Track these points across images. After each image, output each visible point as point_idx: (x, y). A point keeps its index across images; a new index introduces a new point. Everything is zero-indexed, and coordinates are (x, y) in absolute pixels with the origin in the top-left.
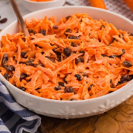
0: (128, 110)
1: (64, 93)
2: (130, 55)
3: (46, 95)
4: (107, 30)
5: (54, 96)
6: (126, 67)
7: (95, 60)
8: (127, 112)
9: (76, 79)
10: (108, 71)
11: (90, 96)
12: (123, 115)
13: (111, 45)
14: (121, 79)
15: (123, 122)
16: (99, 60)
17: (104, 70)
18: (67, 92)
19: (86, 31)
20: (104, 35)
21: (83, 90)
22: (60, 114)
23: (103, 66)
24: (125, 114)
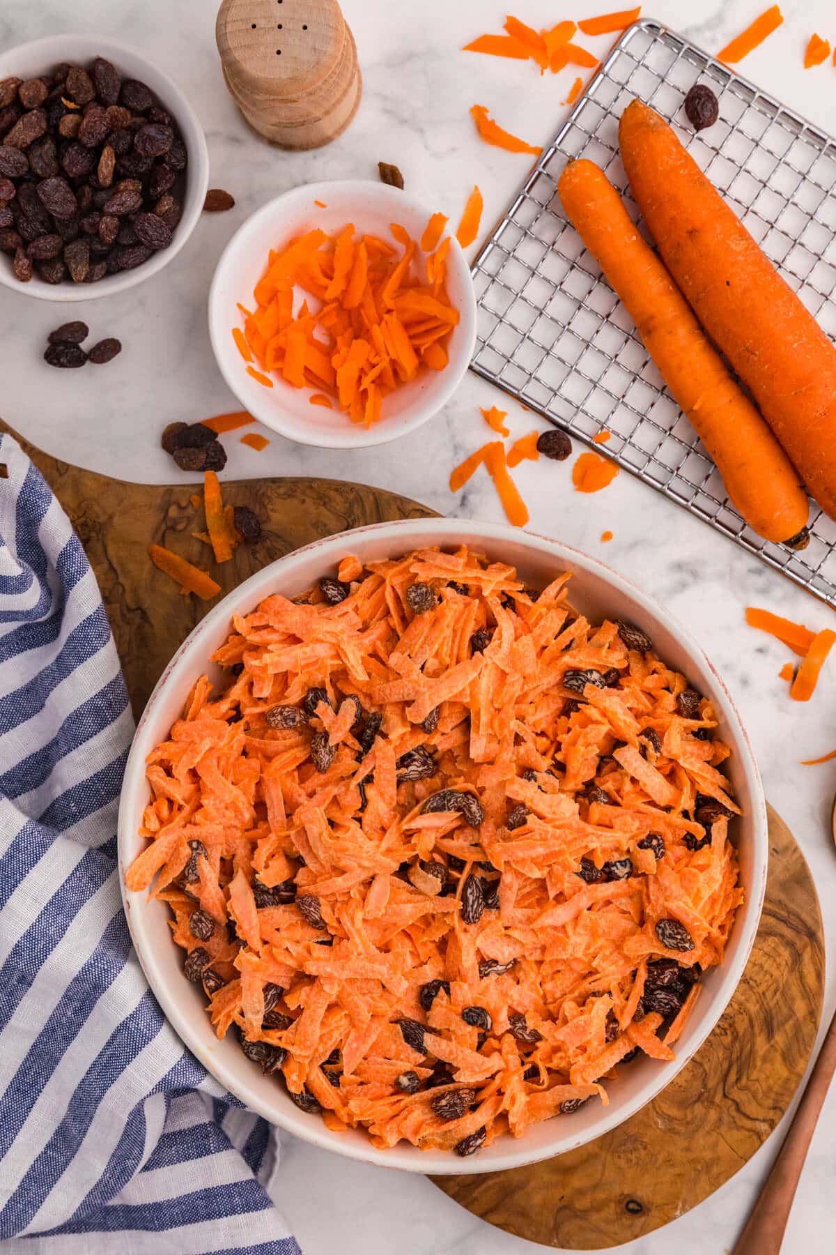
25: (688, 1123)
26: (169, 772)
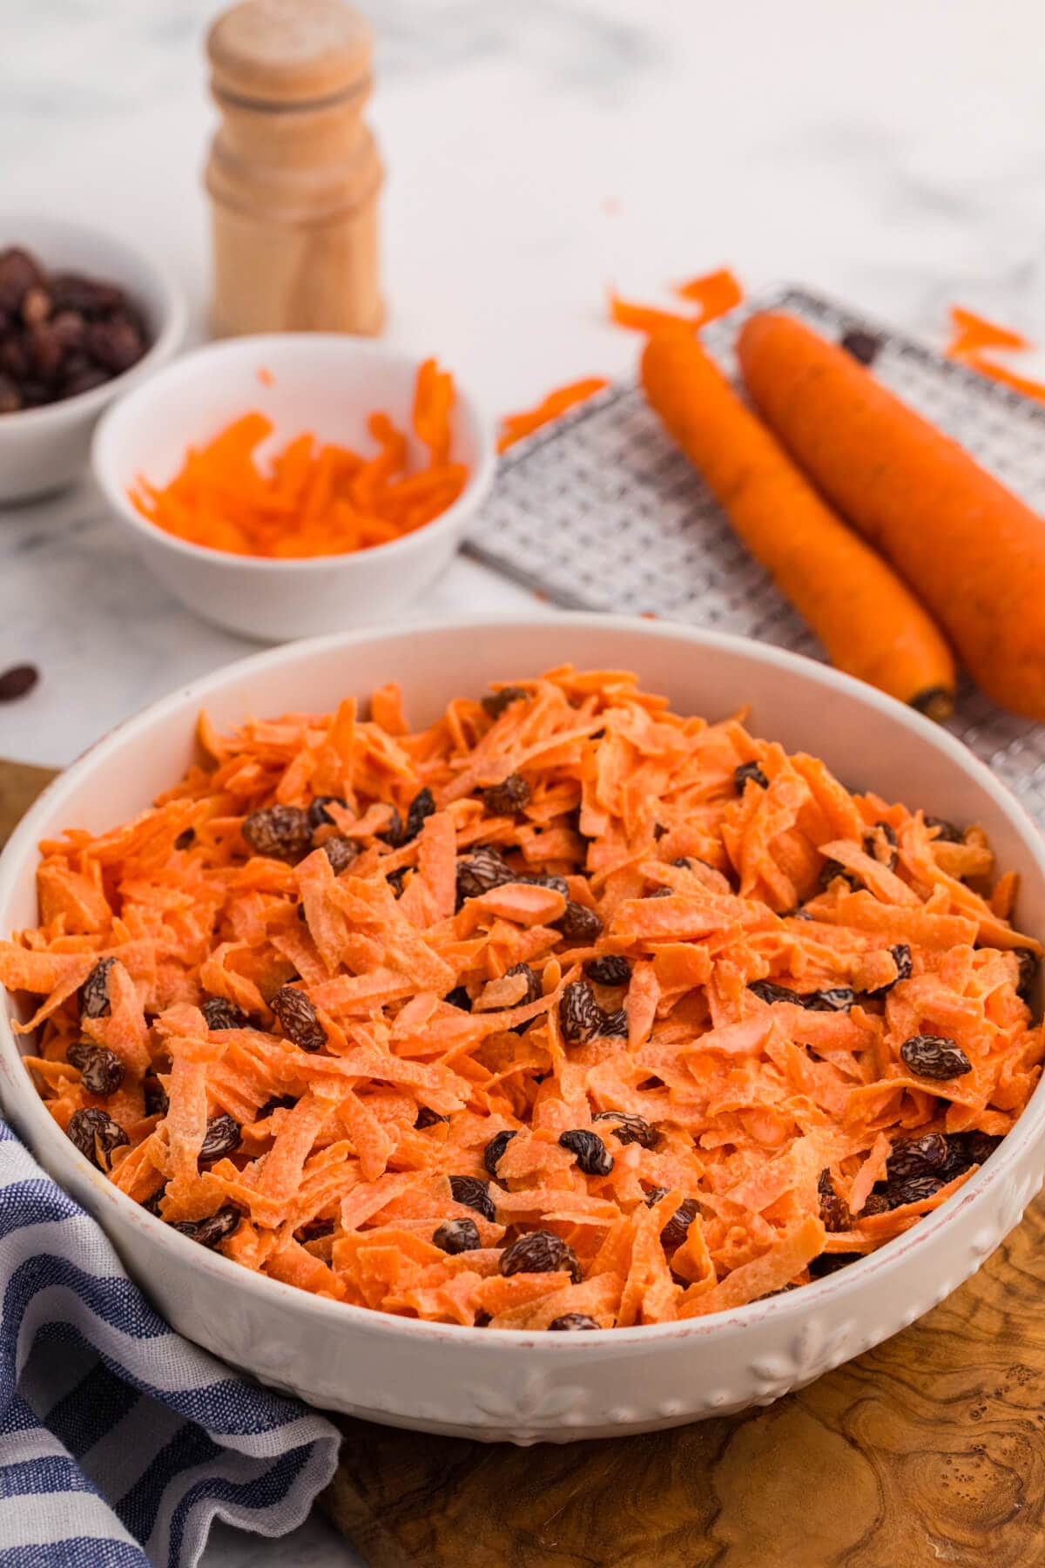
0: (931, 1374)
1: (500, 1277)
2: (953, 994)
3: (379, 1278)
4: (781, 806)
5: (432, 1292)
6: (926, 1076)
7: (707, 1024)
8: (925, 1385)
9: (572, 1167)
10: (803, 1103)
11: (680, 1288)
12: (903, 1405)
13: (811, 907)
14: (889, 1163)
15: (902, 1458)
16: (733, 1028)
17: (768, 1102)
18: (524, 1270)
19: (633, 807)
20: (765, 843)
21: (635, 1247)
22: (481, 1419)
23: (767, 1068)
24: (918, 1399)
25: (992, 1553)
26: (74, 866)
